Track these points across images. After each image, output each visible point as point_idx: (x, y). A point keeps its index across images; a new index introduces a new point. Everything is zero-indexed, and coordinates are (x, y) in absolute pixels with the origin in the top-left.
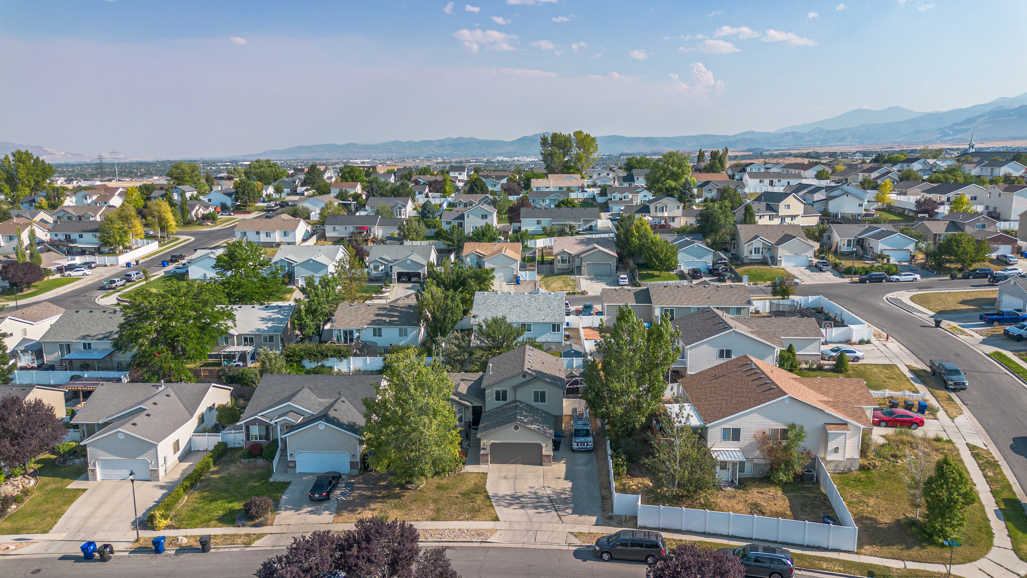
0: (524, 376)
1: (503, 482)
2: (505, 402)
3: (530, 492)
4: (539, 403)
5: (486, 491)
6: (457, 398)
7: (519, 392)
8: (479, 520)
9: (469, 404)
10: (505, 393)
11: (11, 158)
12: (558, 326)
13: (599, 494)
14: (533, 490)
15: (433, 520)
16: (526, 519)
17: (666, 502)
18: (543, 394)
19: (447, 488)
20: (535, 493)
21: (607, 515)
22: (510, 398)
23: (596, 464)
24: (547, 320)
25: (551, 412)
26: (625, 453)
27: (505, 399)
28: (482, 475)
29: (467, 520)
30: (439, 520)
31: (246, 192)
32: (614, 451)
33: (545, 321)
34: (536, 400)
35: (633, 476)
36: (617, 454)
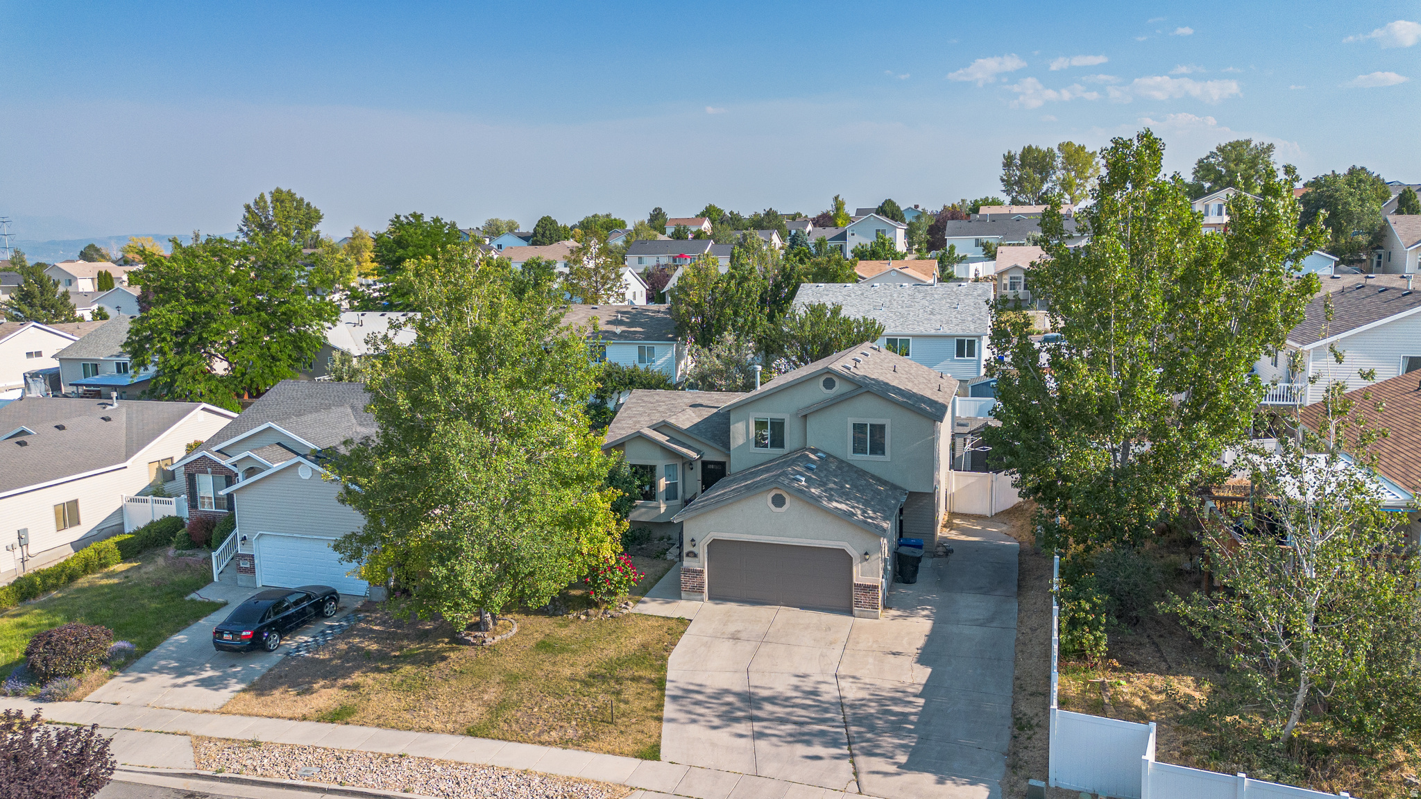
0: (829, 384)
1: (725, 647)
2: (777, 451)
3: (796, 688)
4: (868, 457)
5: (663, 667)
6: (662, 438)
7: (812, 423)
8: (599, 750)
9: (694, 455)
10: (778, 426)
11: (268, 199)
12: (971, 343)
13: (1006, 710)
14: (808, 685)
15: (471, 733)
16: (744, 765)
17: (1257, 763)
18: (878, 430)
19: (563, 650)
20: (815, 693)
21: (1023, 786)
22: (791, 439)
23: (1014, 624)
24: (946, 330)
25: (898, 481)
26: (1102, 589)
27: (778, 441)
28: (673, 624)
29: (565, 743)
30: (487, 736)
31: (548, 232)
32: (1070, 581)
33: (940, 333)
34: (859, 448)
35: (1131, 665)
36: (1079, 589)
